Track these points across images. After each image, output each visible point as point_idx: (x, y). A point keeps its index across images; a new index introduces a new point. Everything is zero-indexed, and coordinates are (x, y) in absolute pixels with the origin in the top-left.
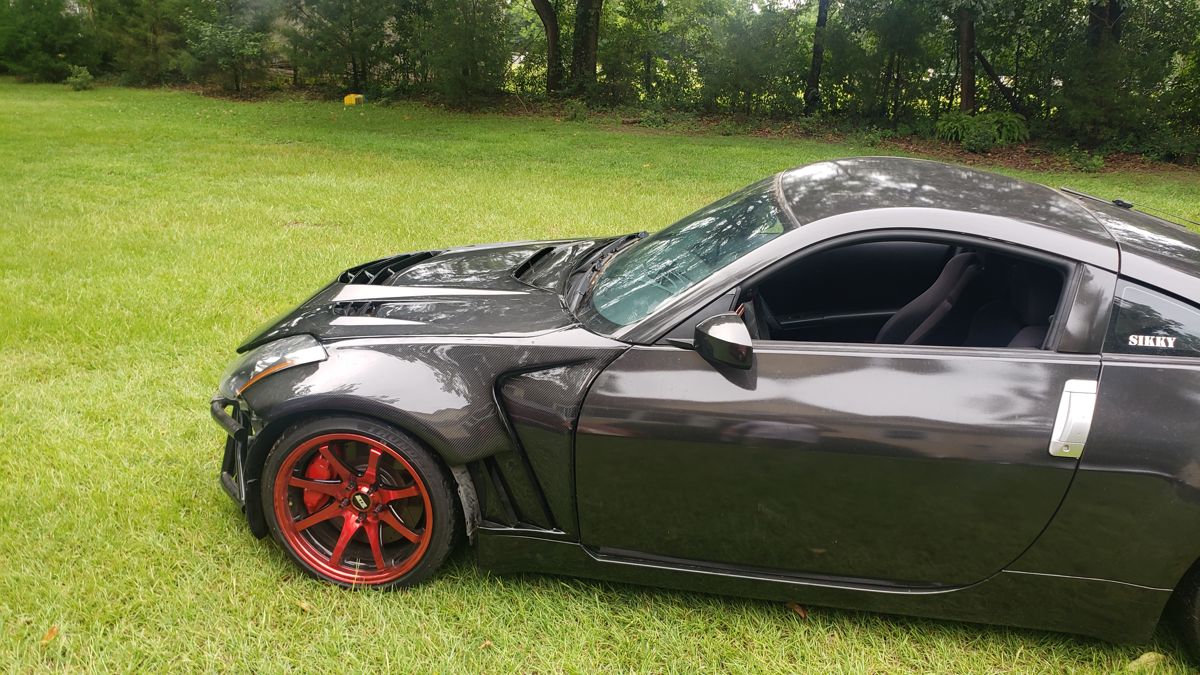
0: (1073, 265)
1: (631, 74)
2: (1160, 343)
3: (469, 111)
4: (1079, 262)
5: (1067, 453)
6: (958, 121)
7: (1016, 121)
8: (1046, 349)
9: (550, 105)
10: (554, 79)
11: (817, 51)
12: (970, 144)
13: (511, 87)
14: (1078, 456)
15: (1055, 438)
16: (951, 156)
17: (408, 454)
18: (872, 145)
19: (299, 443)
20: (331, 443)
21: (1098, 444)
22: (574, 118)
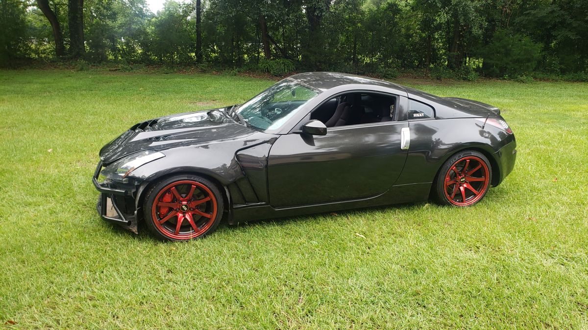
0: (397, 96)
1: (103, 46)
2: (421, 116)
3: (15, 69)
4: (398, 95)
5: (406, 148)
6: (267, 63)
7: (290, 62)
8: (394, 120)
9: (61, 63)
10: (60, 50)
11: (198, 33)
12: (275, 73)
13: (33, 55)
14: (408, 148)
15: (402, 145)
16: (268, 78)
17: (207, 184)
18: (235, 75)
19: (162, 188)
20: (176, 186)
21: (413, 145)
22: (82, 69)
